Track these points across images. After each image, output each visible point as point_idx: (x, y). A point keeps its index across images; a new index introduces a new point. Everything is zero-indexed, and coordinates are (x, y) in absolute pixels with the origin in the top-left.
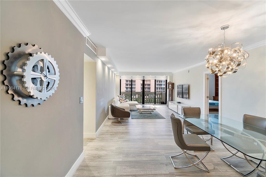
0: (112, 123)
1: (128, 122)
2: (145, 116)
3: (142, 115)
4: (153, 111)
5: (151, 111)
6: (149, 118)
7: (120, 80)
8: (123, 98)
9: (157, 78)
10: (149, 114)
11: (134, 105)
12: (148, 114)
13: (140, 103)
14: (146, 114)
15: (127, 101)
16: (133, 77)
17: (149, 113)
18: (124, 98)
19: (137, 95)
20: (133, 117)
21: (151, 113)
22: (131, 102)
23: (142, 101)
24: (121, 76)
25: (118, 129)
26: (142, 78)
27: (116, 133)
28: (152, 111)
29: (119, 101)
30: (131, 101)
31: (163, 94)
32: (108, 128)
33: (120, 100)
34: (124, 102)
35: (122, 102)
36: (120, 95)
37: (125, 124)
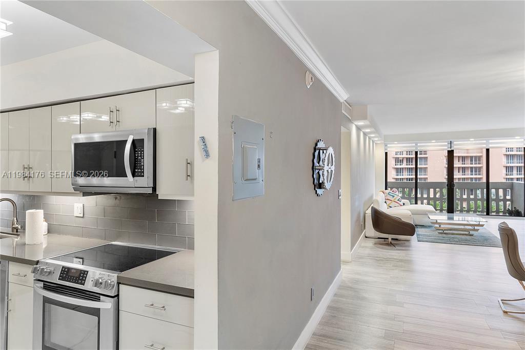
0: (375, 244)
1: (409, 246)
2: (453, 238)
3: (444, 235)
4: (476, 228)
5: (470, 227)
6: (462, 243)
7: (386, 153)
8: (393, 196)
9: (492, 143)
10: (466, 235)
11: (425, 213)
12: (463, 235)
13: (441, 210)
14: (457, 234)
15: (404, 204)
16: (419, 144)
17: (467, 233)
18: (396, 196)
19: (432, 191)
20: (421, 239)
21: (471, 232)
22: (414, 207)
23: (445, 205)
24: (388, 145)
25: (389, 253)
26: (446, 148)
27: (388, 260)
28: (474, 230)
29: (385, 202)
30: (416, 203)
31: (516, 188)
32: (367, 251)
33: (388, 202)
34: (397, 205)
35: (393, 204)
36: (386, 189)
37: (404, 248)
